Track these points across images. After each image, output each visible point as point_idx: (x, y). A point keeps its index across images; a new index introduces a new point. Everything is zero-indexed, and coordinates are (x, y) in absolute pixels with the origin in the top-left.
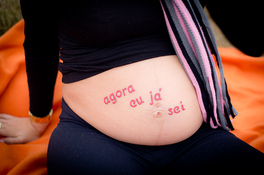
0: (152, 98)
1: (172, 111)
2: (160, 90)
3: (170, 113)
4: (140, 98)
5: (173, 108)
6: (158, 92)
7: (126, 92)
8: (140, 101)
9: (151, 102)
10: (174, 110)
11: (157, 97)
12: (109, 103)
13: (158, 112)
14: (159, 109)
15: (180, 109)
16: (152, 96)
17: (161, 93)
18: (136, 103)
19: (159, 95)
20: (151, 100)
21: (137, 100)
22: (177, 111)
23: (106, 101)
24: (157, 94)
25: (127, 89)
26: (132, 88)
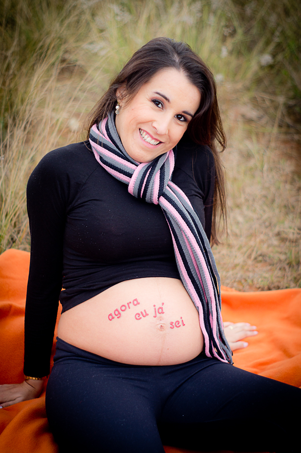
0: (156, 312)
1: (174, 324)
2: (163, 304)
3: (172, 326)
4: (145, 310)
5: (174, 323)
6: (161, 306)
7: (131, 305)
8: (144, 314)
9: (154, 315)
10: (175, 324)
11: (160, 311)
12: (113, 319)
13: (161, 325)
14: (162, 322)
15: (181, 324)
16: (155, 309)
17: (163, 307)
18: (141, 316)
19: (161, 308)
20: (154, 313)
21: (141, 312)
22: (178, 325)
23: (111, 317)
24: (160, 308)
25: (132, 302)
26: (137, 301)
